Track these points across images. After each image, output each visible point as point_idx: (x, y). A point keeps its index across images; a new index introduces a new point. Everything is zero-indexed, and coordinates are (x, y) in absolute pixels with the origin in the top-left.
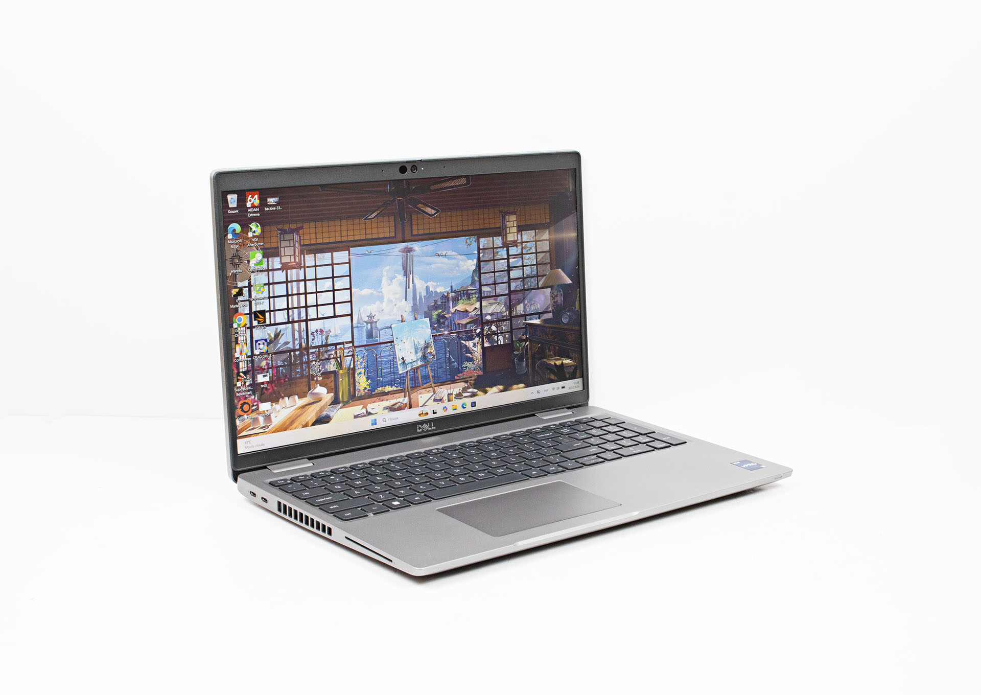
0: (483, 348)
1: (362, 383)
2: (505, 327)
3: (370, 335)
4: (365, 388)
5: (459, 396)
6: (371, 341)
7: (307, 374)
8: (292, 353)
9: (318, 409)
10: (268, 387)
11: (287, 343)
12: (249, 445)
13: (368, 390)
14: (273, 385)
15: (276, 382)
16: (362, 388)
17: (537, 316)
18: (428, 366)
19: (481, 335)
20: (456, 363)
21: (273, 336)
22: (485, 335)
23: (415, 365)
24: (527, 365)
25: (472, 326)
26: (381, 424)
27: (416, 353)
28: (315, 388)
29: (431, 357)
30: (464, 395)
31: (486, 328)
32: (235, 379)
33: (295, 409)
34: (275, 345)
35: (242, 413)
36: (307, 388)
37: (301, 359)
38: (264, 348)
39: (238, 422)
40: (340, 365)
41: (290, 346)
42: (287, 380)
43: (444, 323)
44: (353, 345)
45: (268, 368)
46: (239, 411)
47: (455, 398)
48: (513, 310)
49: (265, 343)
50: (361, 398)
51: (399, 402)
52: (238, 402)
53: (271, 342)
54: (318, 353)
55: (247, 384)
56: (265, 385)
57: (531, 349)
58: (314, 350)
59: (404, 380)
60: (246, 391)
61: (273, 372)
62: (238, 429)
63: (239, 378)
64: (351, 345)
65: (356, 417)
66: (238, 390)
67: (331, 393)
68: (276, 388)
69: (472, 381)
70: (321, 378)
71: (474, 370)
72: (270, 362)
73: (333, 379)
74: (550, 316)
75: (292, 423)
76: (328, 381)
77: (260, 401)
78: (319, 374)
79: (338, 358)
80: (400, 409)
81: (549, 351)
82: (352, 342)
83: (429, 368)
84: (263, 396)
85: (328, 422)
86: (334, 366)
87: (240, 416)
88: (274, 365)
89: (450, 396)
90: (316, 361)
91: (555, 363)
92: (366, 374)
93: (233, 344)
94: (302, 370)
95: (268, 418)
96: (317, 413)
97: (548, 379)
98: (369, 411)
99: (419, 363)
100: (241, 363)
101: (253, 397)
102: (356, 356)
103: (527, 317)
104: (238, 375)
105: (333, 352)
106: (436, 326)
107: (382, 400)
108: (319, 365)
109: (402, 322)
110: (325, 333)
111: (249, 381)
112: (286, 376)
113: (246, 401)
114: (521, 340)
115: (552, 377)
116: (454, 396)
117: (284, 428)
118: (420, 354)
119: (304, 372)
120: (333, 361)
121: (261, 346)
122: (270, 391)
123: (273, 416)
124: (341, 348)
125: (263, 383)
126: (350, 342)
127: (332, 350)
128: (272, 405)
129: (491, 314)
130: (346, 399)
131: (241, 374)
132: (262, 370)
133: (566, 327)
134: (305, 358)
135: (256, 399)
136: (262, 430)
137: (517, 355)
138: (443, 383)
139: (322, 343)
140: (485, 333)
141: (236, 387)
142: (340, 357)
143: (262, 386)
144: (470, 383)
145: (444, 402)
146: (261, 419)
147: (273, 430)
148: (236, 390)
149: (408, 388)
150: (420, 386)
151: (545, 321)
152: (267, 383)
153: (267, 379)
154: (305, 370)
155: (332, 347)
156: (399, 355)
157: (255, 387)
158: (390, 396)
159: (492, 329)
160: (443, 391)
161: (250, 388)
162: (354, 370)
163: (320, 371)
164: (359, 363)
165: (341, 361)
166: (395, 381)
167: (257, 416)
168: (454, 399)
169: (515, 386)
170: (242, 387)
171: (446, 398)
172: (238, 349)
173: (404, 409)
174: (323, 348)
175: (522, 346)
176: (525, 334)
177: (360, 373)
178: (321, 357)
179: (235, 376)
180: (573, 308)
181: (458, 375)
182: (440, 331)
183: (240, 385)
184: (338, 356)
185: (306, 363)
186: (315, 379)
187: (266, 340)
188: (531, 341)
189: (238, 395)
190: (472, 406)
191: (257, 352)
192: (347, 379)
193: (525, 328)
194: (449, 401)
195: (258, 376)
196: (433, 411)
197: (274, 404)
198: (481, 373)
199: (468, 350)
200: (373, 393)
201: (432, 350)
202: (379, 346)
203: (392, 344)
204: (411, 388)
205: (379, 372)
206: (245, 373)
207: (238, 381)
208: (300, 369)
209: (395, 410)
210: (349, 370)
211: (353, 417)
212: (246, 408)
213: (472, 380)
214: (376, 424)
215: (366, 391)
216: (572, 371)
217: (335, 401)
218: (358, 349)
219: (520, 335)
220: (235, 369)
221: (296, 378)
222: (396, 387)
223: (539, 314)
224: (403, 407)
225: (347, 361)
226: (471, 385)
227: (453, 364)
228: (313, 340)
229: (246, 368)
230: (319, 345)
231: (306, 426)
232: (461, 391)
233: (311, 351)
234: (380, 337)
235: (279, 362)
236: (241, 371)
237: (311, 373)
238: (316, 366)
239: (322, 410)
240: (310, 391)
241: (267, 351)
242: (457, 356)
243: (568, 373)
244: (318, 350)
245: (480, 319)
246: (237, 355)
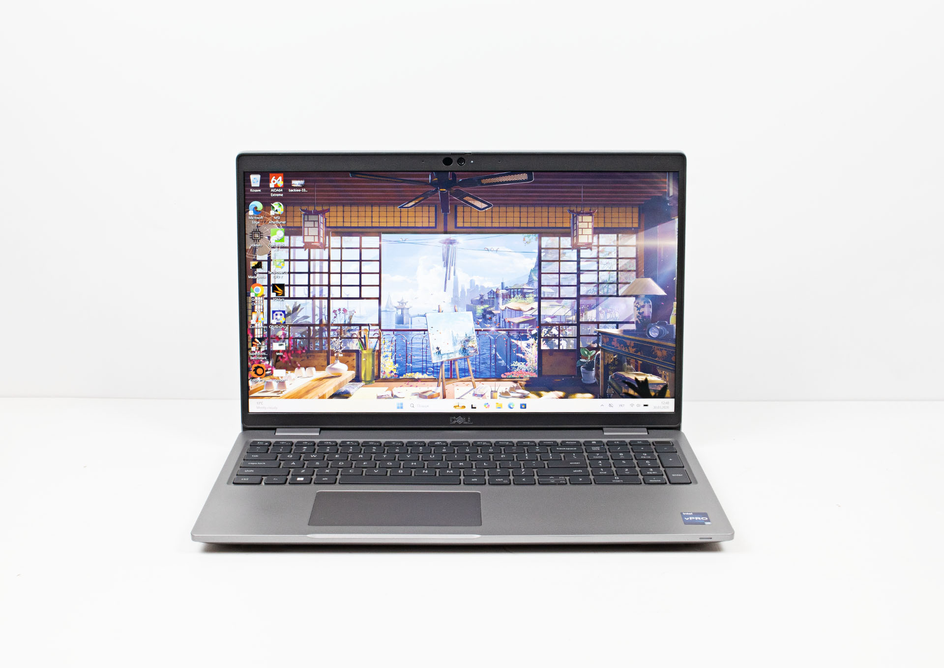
0: (540, 351)
1: (388, 366)
2: (571, 331)
3: (400, 321)
4: (392, 372)
5: (505, 394)
6: (401, 327)
7: (327, 349)
8: (312, 328)
9: (337, 384)
10: (284, 356)
11: (307, 317)
12: (261, 406)
13: (395, 374)
14: (289, 354)
15: (293, 352)
16: (388, 371)
17: (615, 325)
18: (468, 360)
19: (538, 336)
20: (503, 361)
21: (291, 309)
22: (542, 338)
23: (452, 357)
24: (597, 375)
25: (527, 326)
26: (407, 409)
27: (454, 344)
28: (334, 364)
29: (473, 351)
30: (512, 394)
31: (544, 330)
33: (312, 380)
34: (294, 318)
35: (255, 376)
36: (326, 362)
37: (321, 334)
38: (282, 319)
39: (250, 383)
40: (364, 346)
41: (310, 320)
42: (304, 351)
43: (490, 319)
44: (380, 328)
45: (285, 338)
46: (252, 373)
47: (500, 396)
48: (582, 316)
49: (283, 314)
50: (386, 380)
51: (431, 391)
52: (252, 365)
53: (289, 314)
54: (339, 330)
55: (262, 350)
56: (281, 354)
57: (604, 359)
58: (335, 328)
59: (437, 370)
60: (260, 356)
61: (290, 342)
62: (251, 389)
63: (254, 343)
64: (378, 327)
65: (379, 397)
66: (253, 354)
67: (352, 370)
68: (292, 358)
69: (522, 382)
70: (342, 355)
71: (527, 371)
72: (288, 333)
73: (355, 357)
74: (633, 327)
75: (308, 392)
76: (350, 359)
77: (275, 367)
78: (340, 351)
79: (362, 338)
80: (431, 397)
81: (629, 363)
82: (379, 325)
83: (470, 363)
84: (278, 363)
85: (347, 398)
86: (357, 345)
87: (253, 378)
88: (291, 336)
89: (494, 394)
90: (337, 338)
91: (636, 379)
92: (393, 358)
93: (250, 312)
94: (321, 345)
95: (282, 384)
96: (336, 387)
97: (625, 393)
98: (394, 394)
99: (458, 356)
100: (256, 330)
101: (267, 362)
102: (382, 339)
103: (600, 325)
104: (253, 340)
105: (357, 332)
106: (480, 320)
107: (411, 386)
108: (341, 343)
109: (439, 312)
110: (348, 313)
111: (264, 347)
112: (303, 348)
113: (259, 365)
114: (590, 348)
115: (631, 392)
116: (498, 394)
117: (299, 395)
118: (459, 347)
119: (324, 347)
120: (356, 341)
121: (279, 317)
122: (285, 359)
123: (287, 383)
124: (365, 329)
125: (278, 351)
126: (376, 325)
127: (355, 330)
128: (287, 373)
129: (553, 317)
130: (368, 379)
132: (278, 339)
133: (655, 342)
134: (325, 334)
135: (271, 364)
136: (275, 394)
137: (584, 362)
138: (486, 379)
139: (345, 322)
140: (543, 335)
141: (250, 351)
142: (365, 338)
143: (278, 354)
144: (520, 384)
145: (486, 398)
146: (275, 384)
147: (287, 396)
148: (250, 354)
149: (442, 378)
150: (457, 378)
151: (625, 332)
152: (283, 352)
153: (283, 348)
154: (325, 345)
155: (355, 327)
156: (433, 345)
157: (269, 354)
158: (419, 383)
159: (552, 333)
160: (486, 387)
161: (264, 354)
162: (379, 352)
163: (341, 348)
164: (385, 346)
165: (365, 342)
166: (427, 369)
167: (270, 380)
168: (498, 397)
169: (579, 395)
170: (256, 352)
171: (488, 394)
172: (254, 316)
173: (436, 398)
174: (346, 327)
175: (592, 355)
176: (597, 342)
177: (387, 356)
178: (343, 335)
179: (250, 340)
180: (666, 322)
181: (506, 374)
182: (486, 327)
184: (363, 336)
185: (326, 338)
186: (335, 355)
187: (284, 312)
188: (603, 350)
189: (252, 358)
190: (521, 408)
191: (273, 322)
192: (371, 360)
193: (598, 336)
194: (492, 398)
195: (274, 344)
196: (472, 405)
197: (289, 372)
198: (535, 375)
199: (519, 350)
200: (401, 377)
201: (474, 343)
202: (410, 332)
203: (426, 332)
204: (446, 378)
205: (409, 358)
206: (261, 340)
208: (320, 343)
209: (426, 397)
210: (374, 351)
211: (376, 397)
212: (259, 371)
213: (522, 381)
214: (402, 408)
215: (393, 374)
216: (660, 389)
217: (357, 379)
218: (385, 333)
219: (590, 342)
220: (250, 334)
221: (313, 352)
222: (428, 375)
223: (617, 324)
224: (435, 396)
225: (372, 343)
226: (521, 386)
227: (500, 362)
228: (335, 317)
229: (262, 335)
230: (342, 323)
231: (323, 397)
232: (508, 390)
233: (332, 328)
234: (411, 324)
235: (296, 334)
236: (256, 337)
237: (331, 349)
238: (336, 344)
239: (341, 385)
240: (329, 366)
241: (285, 323)
242: (505, 354)
243: (655, 391)
244: (339, 328)
245: (537, 320)
246: (253, 322)
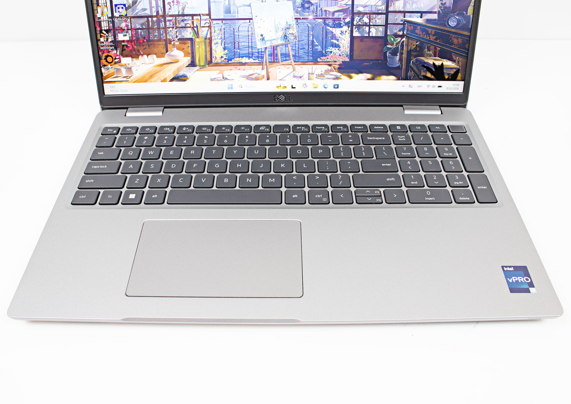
0: (352, 38)
1: (219, 52)
2: (380, 20)
3: (228, 11)
4: (222, 57)
5: (321, 76)
6: (229, 16)
7: (165, 38)
8: (150, 19)
9: (176, 69)
10: (129, 45)
11: (145, 10)
12: (113, 89)
13: (225, 59)
14: (133, 43)
15: (136, 42)
16: (218, 57)
17: (419, 14)
18: (289, 45)
19: (351, 24)
20: (319, 47)
21: (131, 3)
22: (355, 25)
23: (275, 43)
24: (401, 60)
25: (341, 15)
26: (236, 89)
27: (277, 31)
28: (172, 51)
29: (293, 38)
30: (327, 76)
31: (357, 19)
32: (99, 36)
33: (154, 66)
34: (133, 11)
35: (106, 64)
36: (165, 49)
37: (159, 25)
38: (124, 12)
39: (103, 70)
40: (197, 34)
41: (148, 12)
42: (145, 41)
43: (308, 8)
44: (210, 18)
45: (128, 29)
46: (103, 62)
47: (316, 78)
48: (391, 6)
49: (124, 8)
50: (217, 64)
51: (257, 73)
52: (103, 54)
53: (129, 7)
54: (174, 21)
55: (110, 40)
56: (126, 43)
57: (407, 45)
58: (171, 18)
59: (262, 55)
60: (109, 46)
61: (133, 33)
62: (104, 75)
63: (102, 34)
64: (208, 17)
65: (212, 80)
66: (102, 44)
67: (188, 56)
68: (135, 47)
69: (336, 66)
70: (178, 43)
71: (340, 55)
72: (130, 24)
73: (189, 45)
74: (435, 16)
75: (151, 76)
76: (185, 46)
77: (122, 55)
78: (176, 39)
79: (195, 27)
80: (257, 79)
81: (429, 50)
82: (209, 15)
83: (290, 48)
84: (124, 52)
85: (185, 80)
86: (190, 33)
87: (105, 66)
88: (133, 27)
89: (311, 76)
90: (173, 28)
91: (434, 63)
92: (223, 45)
93: (95, 6)
94: (160, 34)
95: (129, 69)
96: (175, 71)
97: (423, 76)
98: (225, 77)
99: (280, 42)
100: (102, 23)
101: (115, 52)
102: (212, 28)
103: (406, 14)
104: (101, 31)
105: (190, 22)
106: (299, 9)
107: (239, 69)
108: (176, 32)
109: (262, 2)
110: (181, 4)
111: (111, 38)
112: (144, 38)
113: (108, 54)
114: (396, 36)
115: (429, 75)
116: (315, 76)
117: (144, 80)
118: (281, 34)
119: (162, 36)
120: (190, 30)
121: (121, 10)
122: (130, 48)
123: (133, 69)
124: (197, 19)
125: (123, 41)
126: (207, 15)
127: (188, 20)
128: (132, 60)
129: (365, 7)
130: (202, 63)
131: (103, 31)
132: (122, 30)
133: (453, 30)
134: (162, 25)
135: (118, 53)
136: (125, 79)
137: (391, 48)
138: (304, 63)
139: (179, 13)
140: (355, 23)
141: (100, 42)
142: (197, 27)
143: (123, 44)
144: (334, 67)
145: (304, 80)
146: (123, 70)
147: (134, 80)
148: (100, 45)
149: (266, 62)
150: (279, 62)
151: (428, 21)
152: (128, 41)
153: (127, 38)
154: (162, 34)
155: (188, 17)
156: (258, 32)
157: (116, 44)
158: (246, 67)
159: (363, 21)
160: (304, 70)
161: (112, 44)
162: (210, 39)
163: (177, 37)
164: (215, 34)
165: (198, 31)
166: (252, 54)
167: (119, 67)
168: (315, 79)
169: (384, 77)
170: (105, 43)
171: (306, 76)
172: (99, 10)
173: (261, 79)
174: (180, 17)
175: (397, 42)
176: (403, 30)
177: (217, 43)
178: (178, 24)
179: (98, 32)
180: (465, 13)
181: (321, 58)
182: (303, 15)
183: (103, 41)
184: (195, 25)
185: (164, 28)
186: (172, 43)
187: (124, 5)
188: (408, 38)
189: (102, 48)
190: (334, 88)
191: (116, 14)
192: (203, 47)
193: (404, 24)
194: (309, 79)
195: (119, 35)
196: (292, 86)
197: (134, 59)
198: (347, 60)
199: (334, 37)
200: (230, 62)
201: (294, 30)
202: (237, 21)
203: (251, 21)
204: (269, 62)
205: (237, 45)
206: (107, 31)
207: (101, 37)
208: (158, 33)
209: (252, 79)
210: (206, 39)
211: (210, 80)
212: (110, 59)
213: (336, 64)
214: (232, 88)
215: (223, 59)
216: (453, 73)
217: (193, 64)
218: (215, 22)
219: (396, 30)
220: (98, 27)
221: (153, 41)
222: (254, 59)
223: (422, 13)
224: (260, 78)
225: (204, 32)
226: (335, 69)
227: (316, 47)
228: (170, 9)
229: (108, 27)
230: (176, 14)
231: (164, 81)
232: (323, 73)
233: (168, 18)
234: (238, 13)
235: (137, 25)
236: (103, 29)
237: (168, 37)
238: (172, 33)
239: (179, 69)
240: (168, 53)
241: (126, 15)
242: (321, 40)
243: (448, 74)
244: (174, 18)
245: (350, 9)
246: (99, 15)
